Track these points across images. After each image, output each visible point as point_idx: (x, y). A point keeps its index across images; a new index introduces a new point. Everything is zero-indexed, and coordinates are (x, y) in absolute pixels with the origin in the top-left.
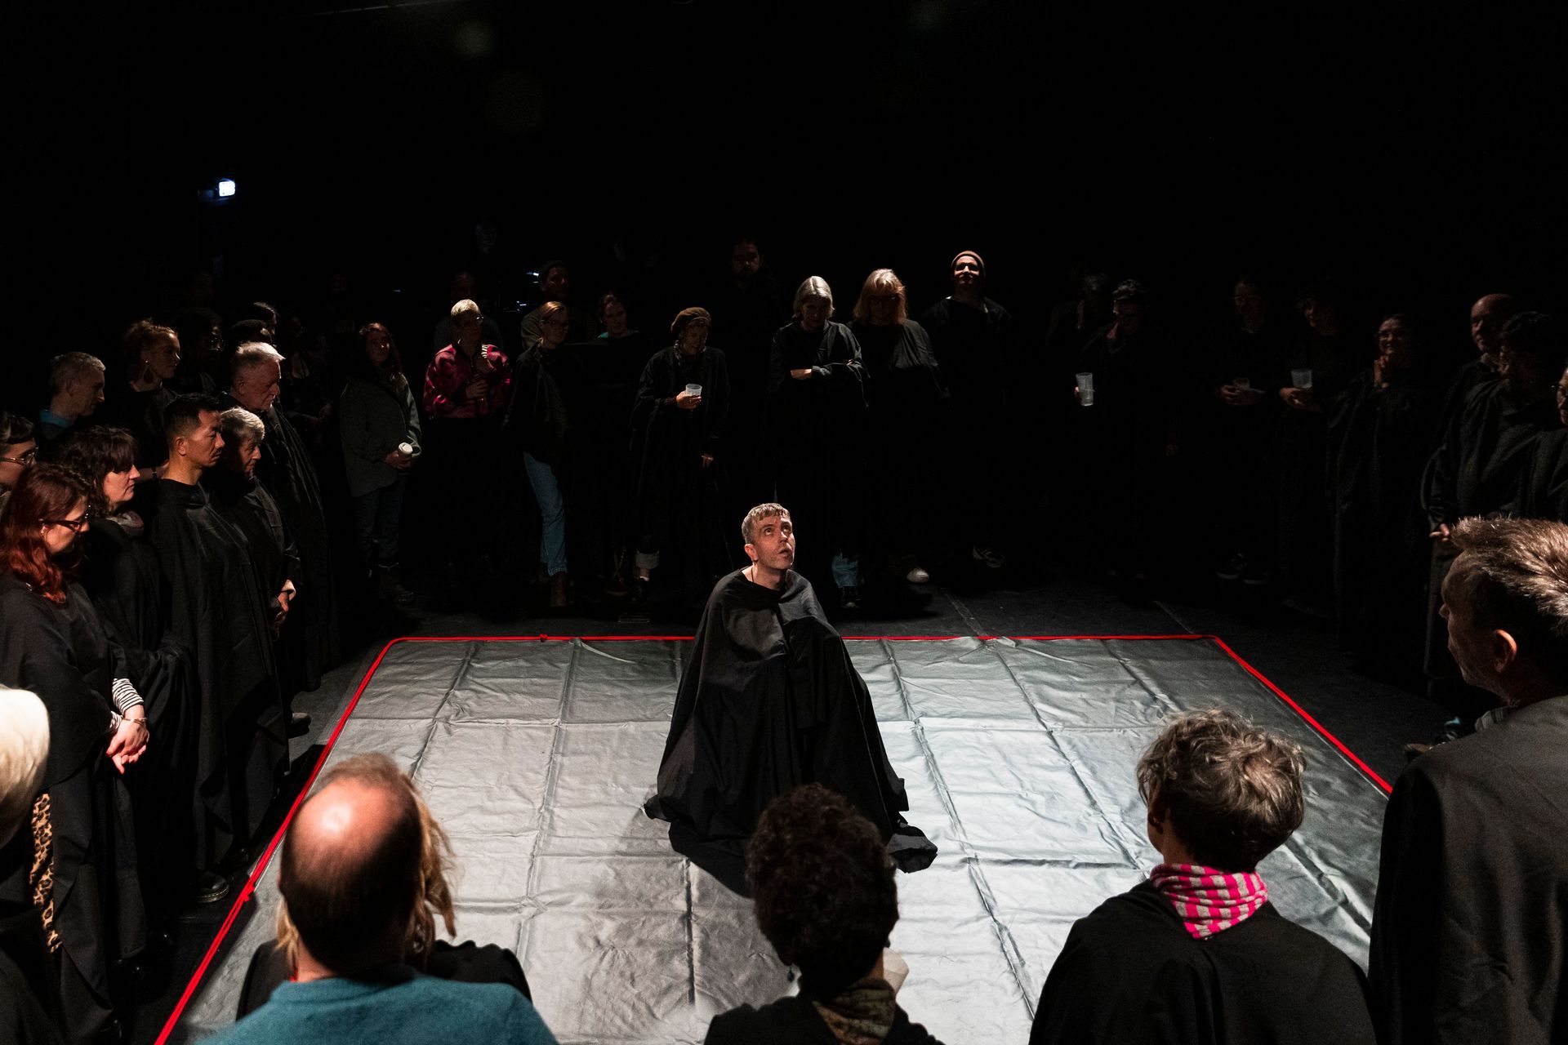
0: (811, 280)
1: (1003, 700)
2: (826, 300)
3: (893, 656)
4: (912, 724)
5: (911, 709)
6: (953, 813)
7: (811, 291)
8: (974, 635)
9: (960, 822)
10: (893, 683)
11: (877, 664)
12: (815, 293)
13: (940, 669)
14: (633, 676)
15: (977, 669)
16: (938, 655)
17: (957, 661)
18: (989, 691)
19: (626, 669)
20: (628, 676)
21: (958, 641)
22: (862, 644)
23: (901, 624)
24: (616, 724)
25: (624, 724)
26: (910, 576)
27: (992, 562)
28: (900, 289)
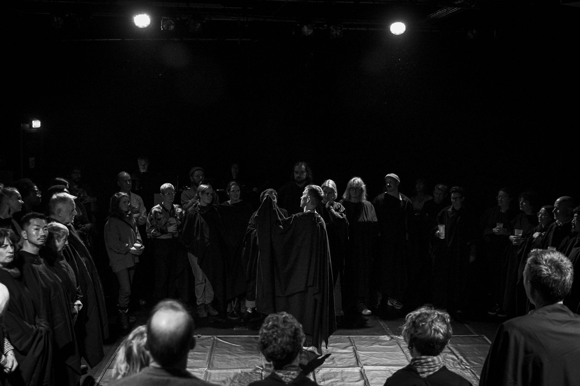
0: (327, 181)
1: (398, 359)
2: (332, 189)
3: (354, 343)
4: (360, 368)
5: (360, 363)
8: (388, 335)
10: (353, 353)
11: (347, 346)
12: (327, 185)
13: (373, 348)
14: (240, 351)
15: (388, 348)
16: (373, 343)
17: (381, 345)
18: (393, 356)
19: (237, 348)
20: (238, 351)
21: (382, 337)
22: (341, 338)
23: (358, 331)
24: (233, 370)
25: (236, 370)
26: (364, 312)
27: (398, 306)
28: (363, 186)
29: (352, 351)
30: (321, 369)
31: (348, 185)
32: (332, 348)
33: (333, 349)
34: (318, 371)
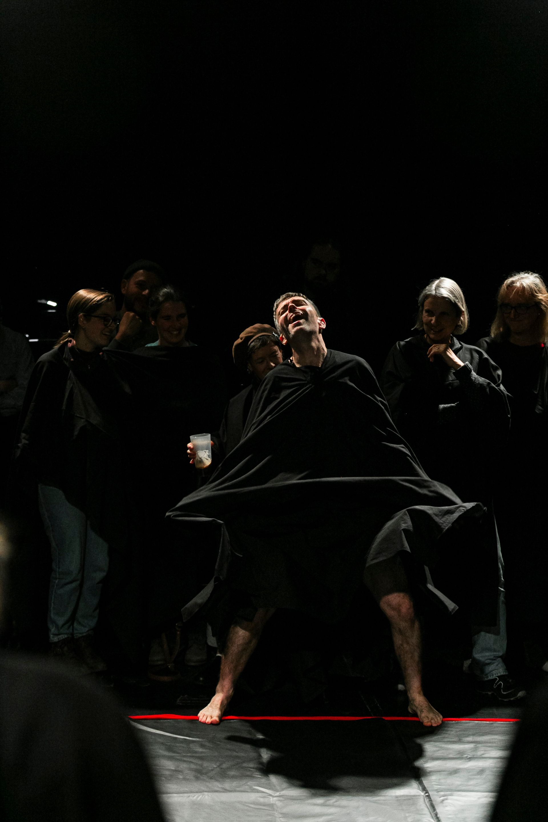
14: (202, 752)
19: (191, 745)
20: (196, 752)
24: (186, 795)
25: (197, 795)
30: (451, 795)
32: (472, 746)
33: (475, 749)
34: (443, 800)
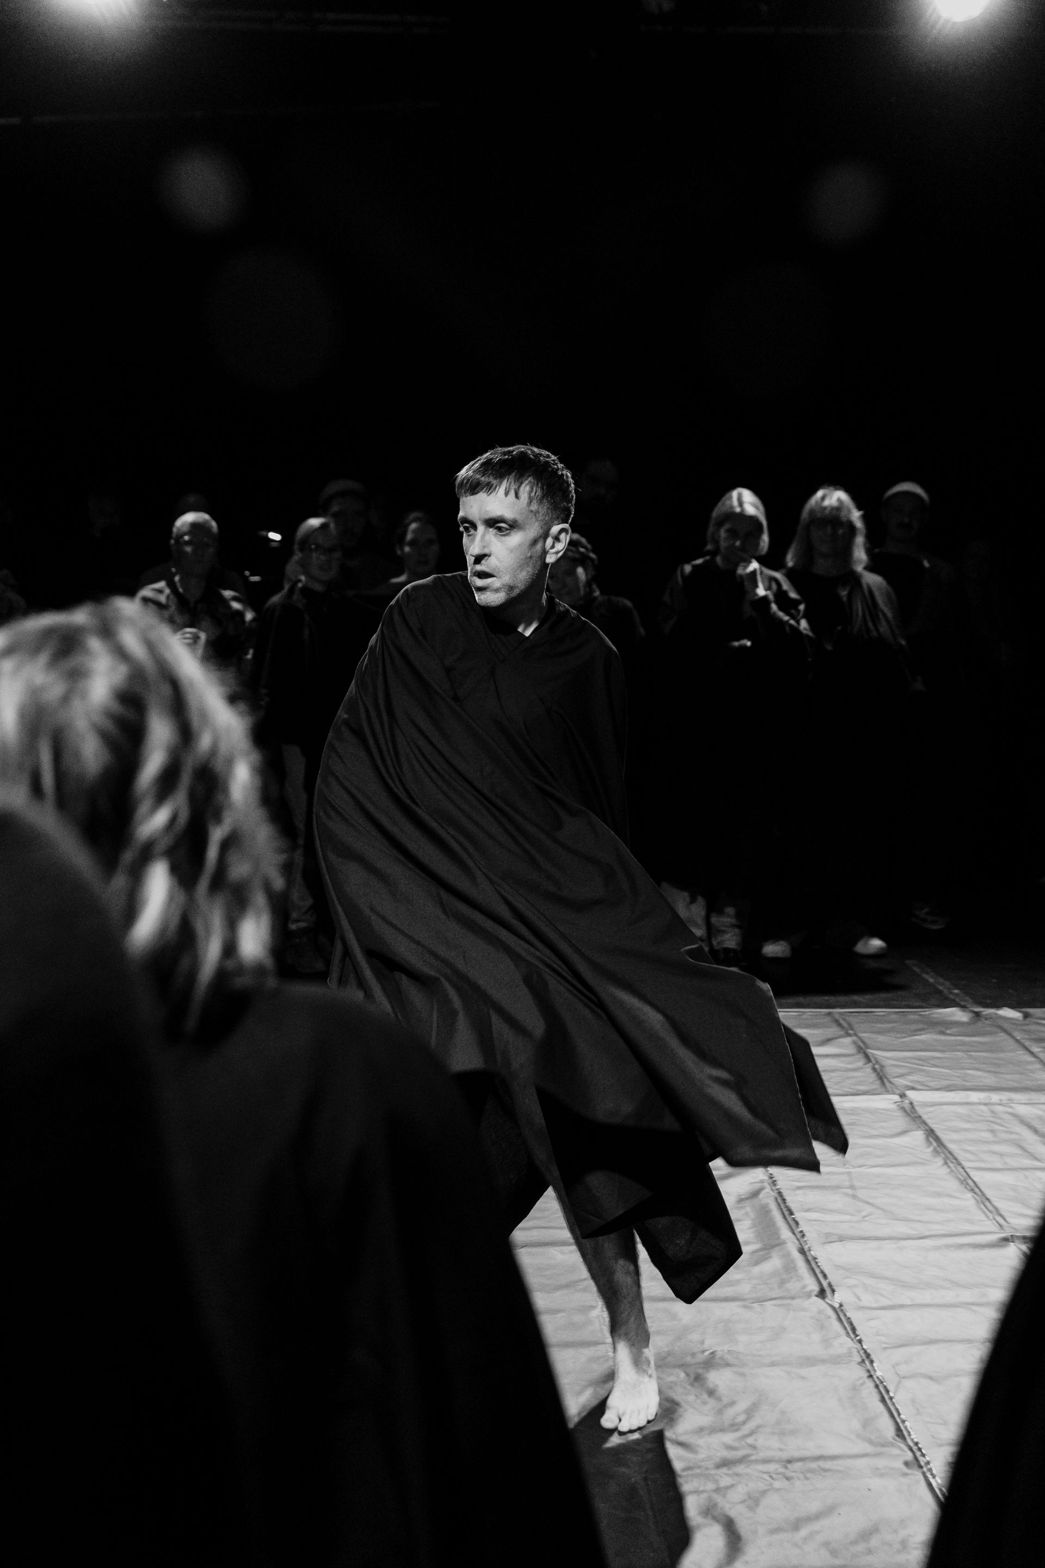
0: (735, 494)
1: (1021, 1074)
2: (753, 520)
3: (852, 1029)
4: (897, 1098)
5: (890, 1082)
6: (977, 1190)
7: (732, 507)
8: (963, 1007)
9: (988, 1199)
10: (861, 1056)
11: (830, 1037)
12: (738, 510)
13: (921, 1041)
15: (974, 1042)
16: (917, 1030)
17: (943, 1033)
18: (998, 1065)
21: (940, 1013)
22: (803, 1017)
23: (855, 998)
26: (861, 948)
27: (933, 922)
28: (856, 516)
29: (852, 1050)
31: (805, 514)
